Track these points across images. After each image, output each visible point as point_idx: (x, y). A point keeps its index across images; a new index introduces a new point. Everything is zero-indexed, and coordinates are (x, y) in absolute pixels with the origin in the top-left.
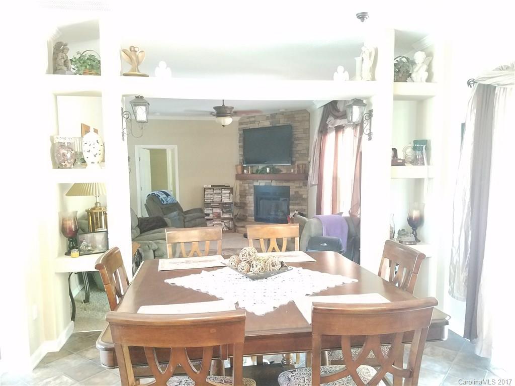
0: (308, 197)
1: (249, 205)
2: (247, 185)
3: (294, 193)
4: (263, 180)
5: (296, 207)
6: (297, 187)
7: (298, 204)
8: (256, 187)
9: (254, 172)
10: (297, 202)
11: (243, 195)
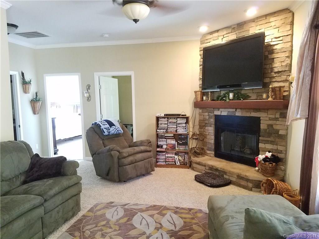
0: (287, 133)
1: (208, 137)
2: (207, 114)
3: (266, 128)
4: (225, 108)
5: (269, 146)
6: (270, 119)
7: (272, 143)
8: (217, 117)
9: (215, 98)
10: (269, 139)
11: (203, 125)
